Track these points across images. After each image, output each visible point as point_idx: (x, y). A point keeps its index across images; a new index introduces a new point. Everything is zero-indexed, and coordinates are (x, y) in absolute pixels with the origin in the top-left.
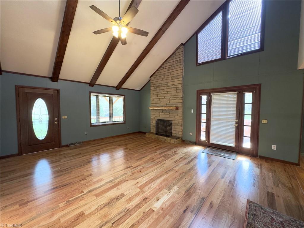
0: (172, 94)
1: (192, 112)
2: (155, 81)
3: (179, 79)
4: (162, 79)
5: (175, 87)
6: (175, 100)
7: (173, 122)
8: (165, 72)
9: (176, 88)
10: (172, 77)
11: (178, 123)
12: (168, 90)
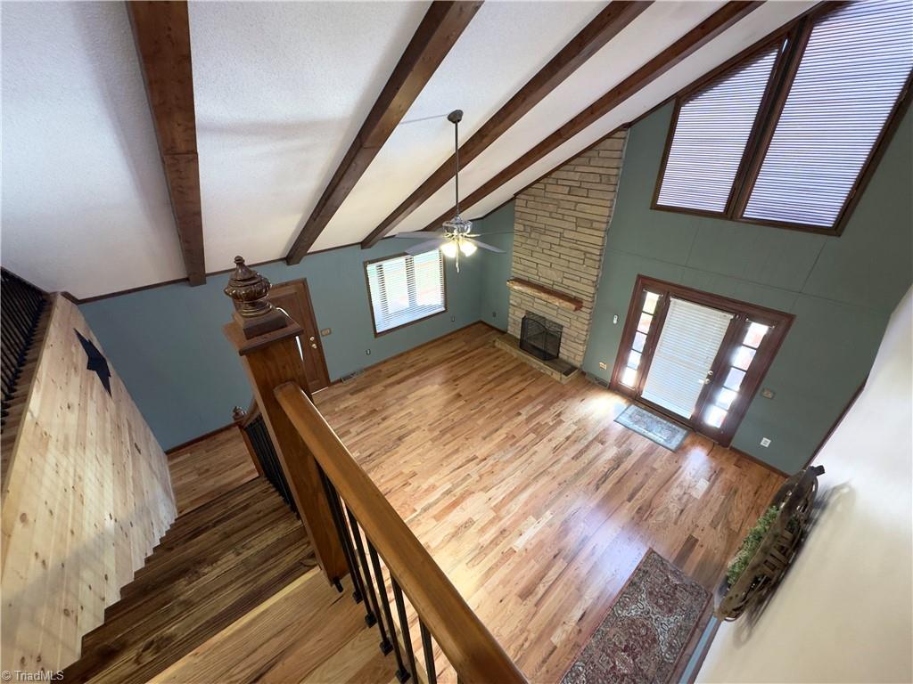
0: (572, 265)
1: (615, 322)
2: (528, 210)
3: (596, 233)
4: (551, 213)
5: (583, 248)
6: (577, 281)
7: (564, 329)
8: (560, 196)
9: (585, 253)
10: (577, 218)
11: (577, 337)
12: (562, 250)
